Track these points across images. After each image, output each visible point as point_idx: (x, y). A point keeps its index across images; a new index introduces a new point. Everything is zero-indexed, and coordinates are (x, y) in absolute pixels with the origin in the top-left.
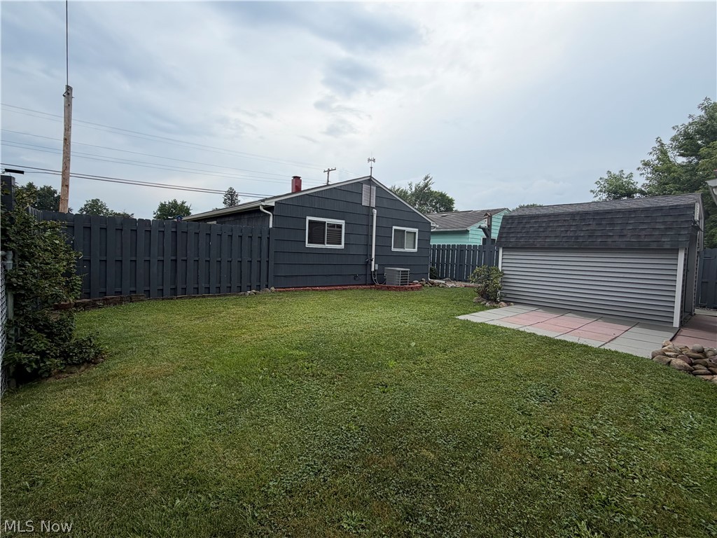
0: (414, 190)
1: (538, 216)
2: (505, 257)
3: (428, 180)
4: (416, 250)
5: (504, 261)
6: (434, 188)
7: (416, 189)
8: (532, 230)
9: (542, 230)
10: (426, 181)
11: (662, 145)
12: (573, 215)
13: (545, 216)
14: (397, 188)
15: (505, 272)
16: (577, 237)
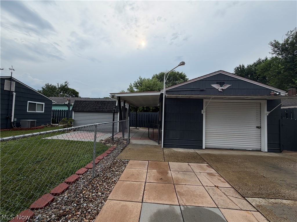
0: (60, 86)
1: (86, 101)
2: (75, 114)
3: (67, 83)
4: (43, 112)
5: (75, 116)
6: (70, 87)
7: (61, 86)
8: (84, 106)
9: (87, 106)
10: (66, 84)
11: (131, 85)
12: (96, 101)
13: (88, 101)
14: (50, 84)
15: (75, 120)
16: (96, 108)
